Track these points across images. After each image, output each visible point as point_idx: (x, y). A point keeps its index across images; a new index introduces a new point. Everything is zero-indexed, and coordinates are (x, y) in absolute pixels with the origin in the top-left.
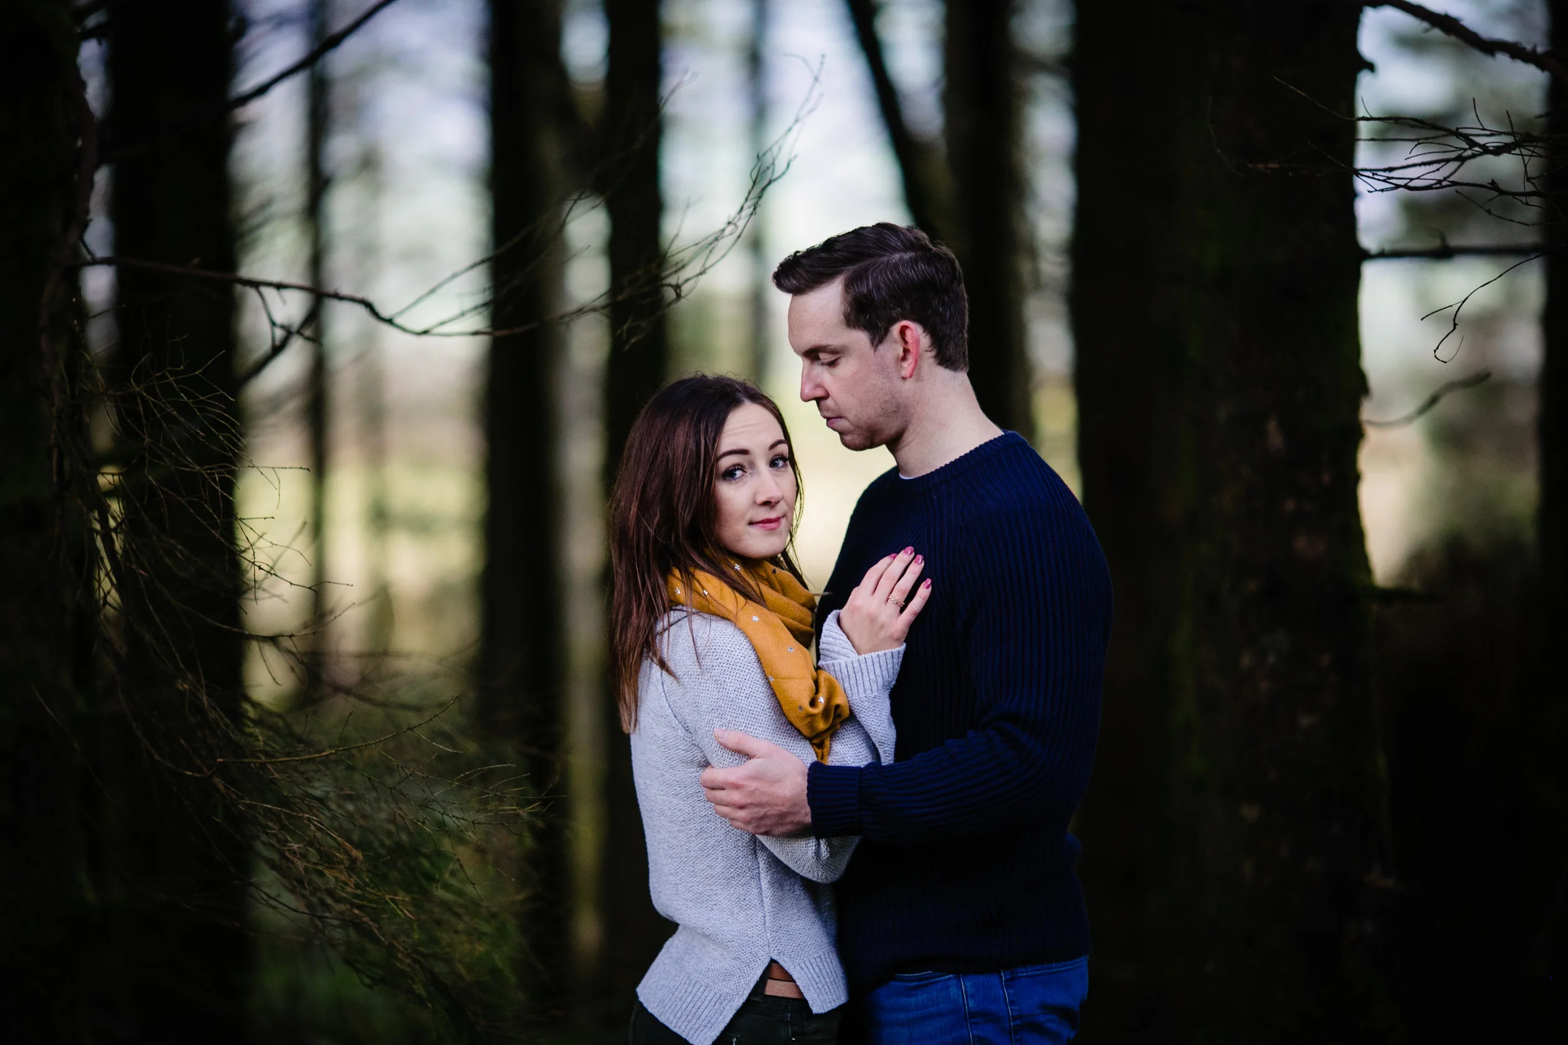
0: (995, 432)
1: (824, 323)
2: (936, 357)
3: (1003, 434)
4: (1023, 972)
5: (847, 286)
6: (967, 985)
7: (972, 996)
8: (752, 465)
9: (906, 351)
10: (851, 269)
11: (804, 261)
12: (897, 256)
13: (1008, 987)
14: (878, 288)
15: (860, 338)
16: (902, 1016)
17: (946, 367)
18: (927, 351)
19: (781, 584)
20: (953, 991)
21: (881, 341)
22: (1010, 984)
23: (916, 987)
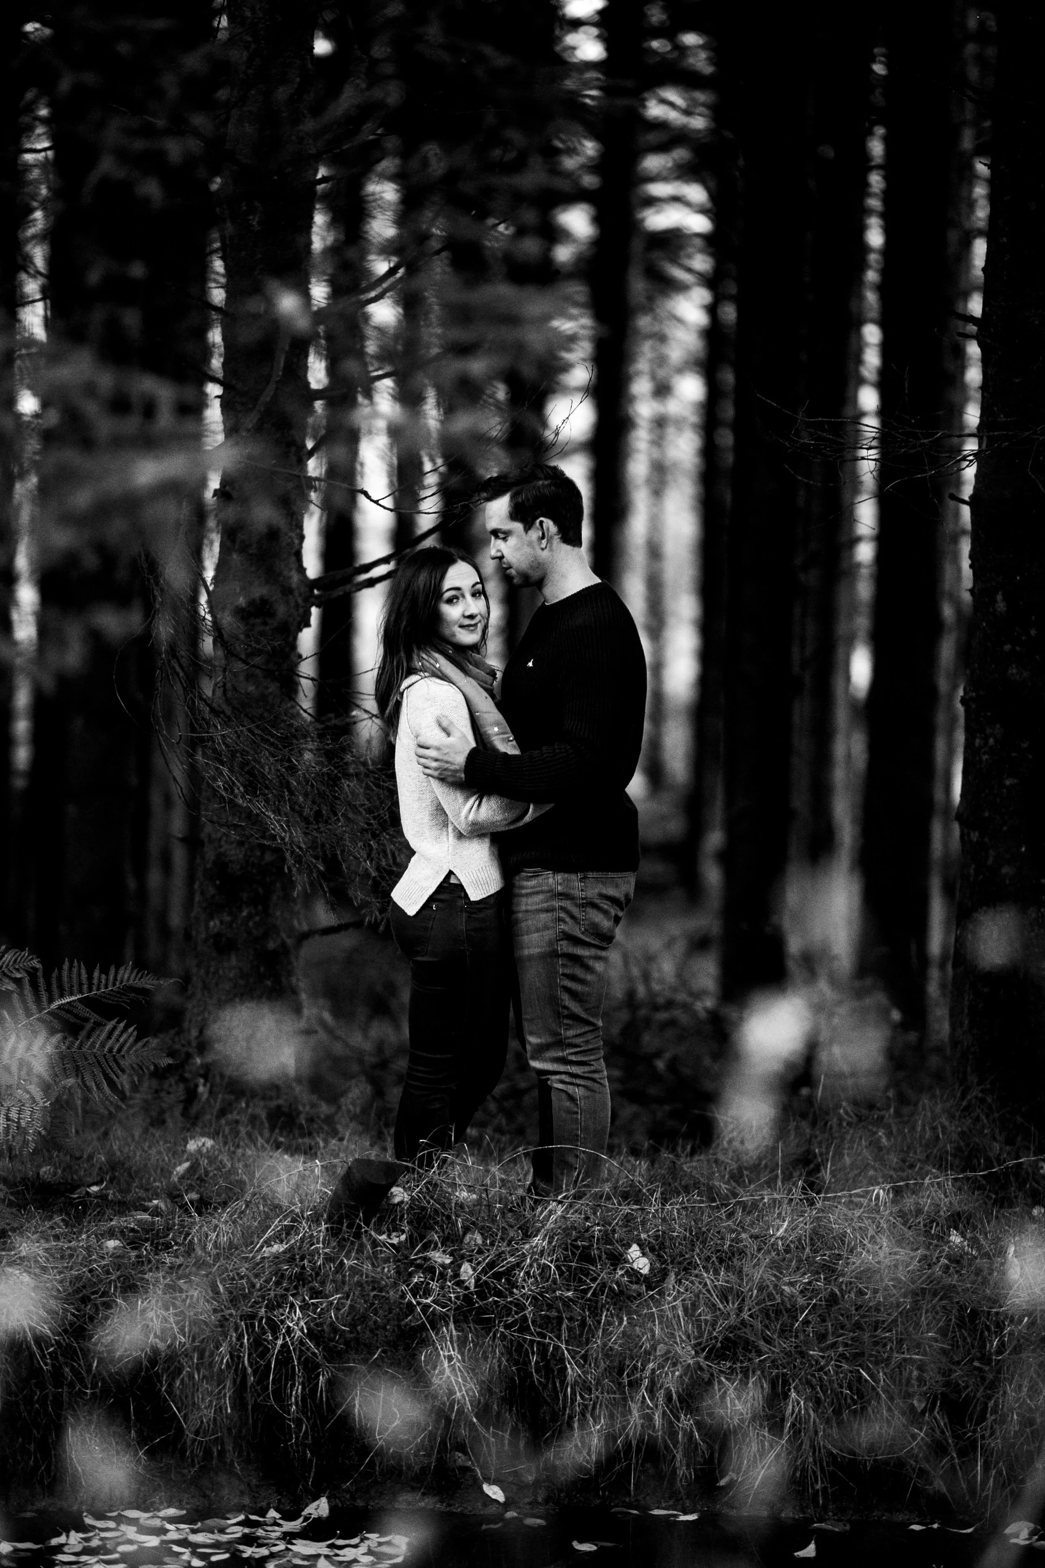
0: (598, 580)
1: (503, 517)
2: (561, 538)
3: (600, 581)
4: (590, 875)
5: (512, 498)
6: (559, 877)
7: (561, 884)
8: (463, 596)
9: (543, 534)
10: (514, 490)
12: (541, 482)
13: (581, 882)
14: (528, 500)
15: (518, 526)
16: (524, 891)
17: (567, 544)
18: (554, 535)
19: (475, 661)
20: (551, 880)
21: (530, 528)
22: (581, 880)
23: (531, 877)
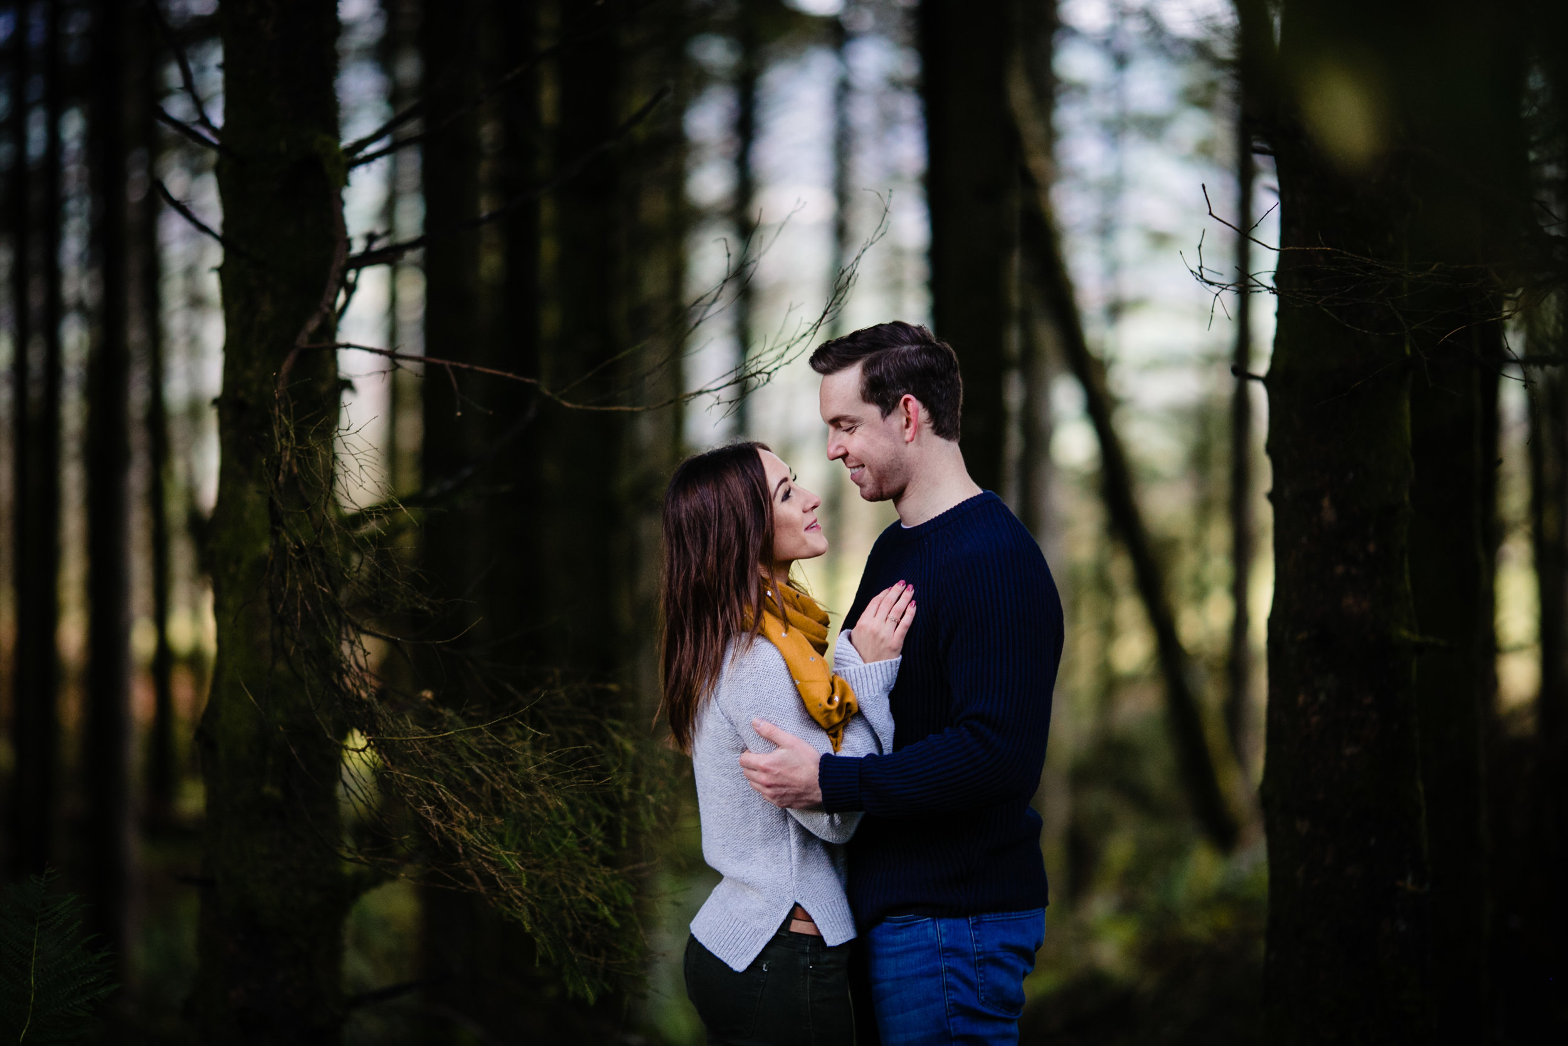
0: (978, 491)
1: (845, 397)
2: (933, 428)
3: (982, 492)
4: (987, 918)
5: (865, 370)
6: (942, 926)
7: (945, 935)
9: (908, 420)
10: (868, 357)
11: (833, 349)
12: (905, 348)
13: (974, 929)
14: (889, 373)
15: (873, 411)
16: (890, 950)
17: (942, 437)
18: (926, 423)
19: (802, 605)
20: (930, 930)
21: (889, 413)
22: (975, 927)
23: (901, 927)
